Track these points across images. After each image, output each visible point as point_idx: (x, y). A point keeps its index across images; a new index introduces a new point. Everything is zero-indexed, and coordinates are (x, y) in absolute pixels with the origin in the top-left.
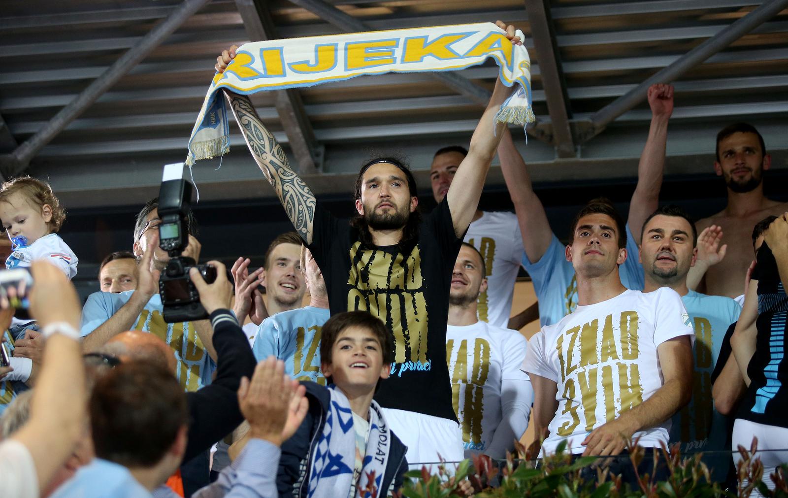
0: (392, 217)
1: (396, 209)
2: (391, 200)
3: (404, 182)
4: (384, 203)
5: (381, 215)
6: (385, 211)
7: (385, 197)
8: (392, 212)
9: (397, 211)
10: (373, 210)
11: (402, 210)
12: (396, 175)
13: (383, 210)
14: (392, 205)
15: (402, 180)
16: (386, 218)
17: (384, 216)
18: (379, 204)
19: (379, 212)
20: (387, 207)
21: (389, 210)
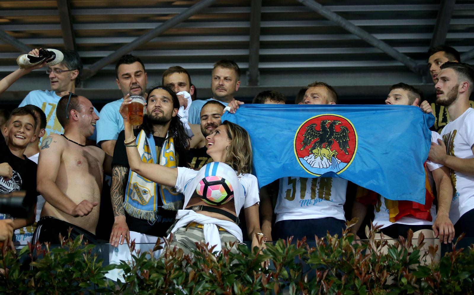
0: (160, 118)
1: (163, 114)
2: (161, 109)
3: (170, 100)
4: (157, 110)
5: (154, 116)
6: (157, 114)
7: (157, 107)
8: (161, 115)
9: (163, 115)
10: (151, 113)
11: (167, 115)
12: (165, 96)
13: (155, 114)
14: (162, 112)
15: (169, 99)
16: (156, 118)
17: (155, 117)
18: (154, 110)
19: (154, 114)
20: (158, 112)
21: (159, 114)
